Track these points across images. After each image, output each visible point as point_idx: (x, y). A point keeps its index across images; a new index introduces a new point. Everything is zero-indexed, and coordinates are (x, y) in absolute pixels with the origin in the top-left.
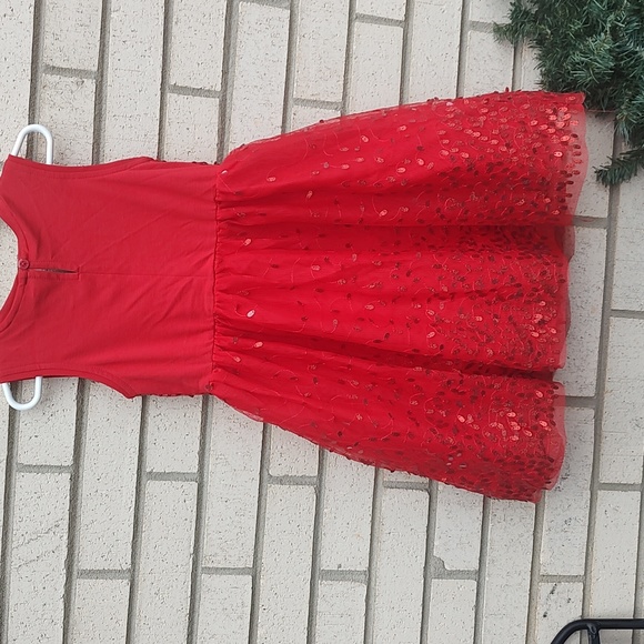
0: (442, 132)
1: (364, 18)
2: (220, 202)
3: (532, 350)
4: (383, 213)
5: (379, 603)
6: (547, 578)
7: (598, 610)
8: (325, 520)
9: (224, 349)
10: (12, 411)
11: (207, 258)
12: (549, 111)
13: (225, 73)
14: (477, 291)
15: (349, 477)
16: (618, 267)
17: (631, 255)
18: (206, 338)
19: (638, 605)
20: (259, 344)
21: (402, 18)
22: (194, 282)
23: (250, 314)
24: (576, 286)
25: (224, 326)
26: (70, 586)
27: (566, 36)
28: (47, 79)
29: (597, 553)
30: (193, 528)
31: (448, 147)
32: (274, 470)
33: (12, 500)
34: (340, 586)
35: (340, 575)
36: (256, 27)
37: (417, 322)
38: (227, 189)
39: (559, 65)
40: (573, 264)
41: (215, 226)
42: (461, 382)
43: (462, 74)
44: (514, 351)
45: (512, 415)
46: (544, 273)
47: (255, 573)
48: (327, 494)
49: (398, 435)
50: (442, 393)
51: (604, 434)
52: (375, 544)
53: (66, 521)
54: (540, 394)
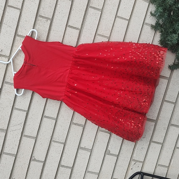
0: (130, 51)
1: (119, 17)
2: (74, 57)
3: (141, 107)
4: (112, 67)
5: (92, 157)
6: (134, 160)
7: (145, 171)
8: (84, 135)
9: (68, 91)
10: (16, 95)
11: (68, 69)
12: (158, 51)
13: (82, 24)
14: (131, 91)
15: (92, 127)
16: (169, 90)
17: (173, 88)
18: (64, 88)
19: (155, 171)
20: (76, 92)
21: (129, 19)
22: (64, 74)
23: (75, 85)
24: (157, 92)
25: (69, 86)
26: (21, 138)
27: (168, 32)
28: (39, 18)
29: (148, 157)
30: (52, 131)
31: (131, 55)
32: (74, 121)
33: (12, 116)
34: (84, 152)
35: (84, 149)
36: (92, 15)
37: (115, 95)
38: (76, 54)
39: (165, 38)
40: (158, 87)
41: (72, 62)
42: (122, 111)
43: (141, 35)
44: (136, 107)
45: (133, 121)
46: (148, 90)
47: (65, 144)
48: (85, 129)
49: (104, 120)
50: (117, 113)
51: (156, 129)
52: (95, 143)
53: (23, 123)
54: (141, 118)
